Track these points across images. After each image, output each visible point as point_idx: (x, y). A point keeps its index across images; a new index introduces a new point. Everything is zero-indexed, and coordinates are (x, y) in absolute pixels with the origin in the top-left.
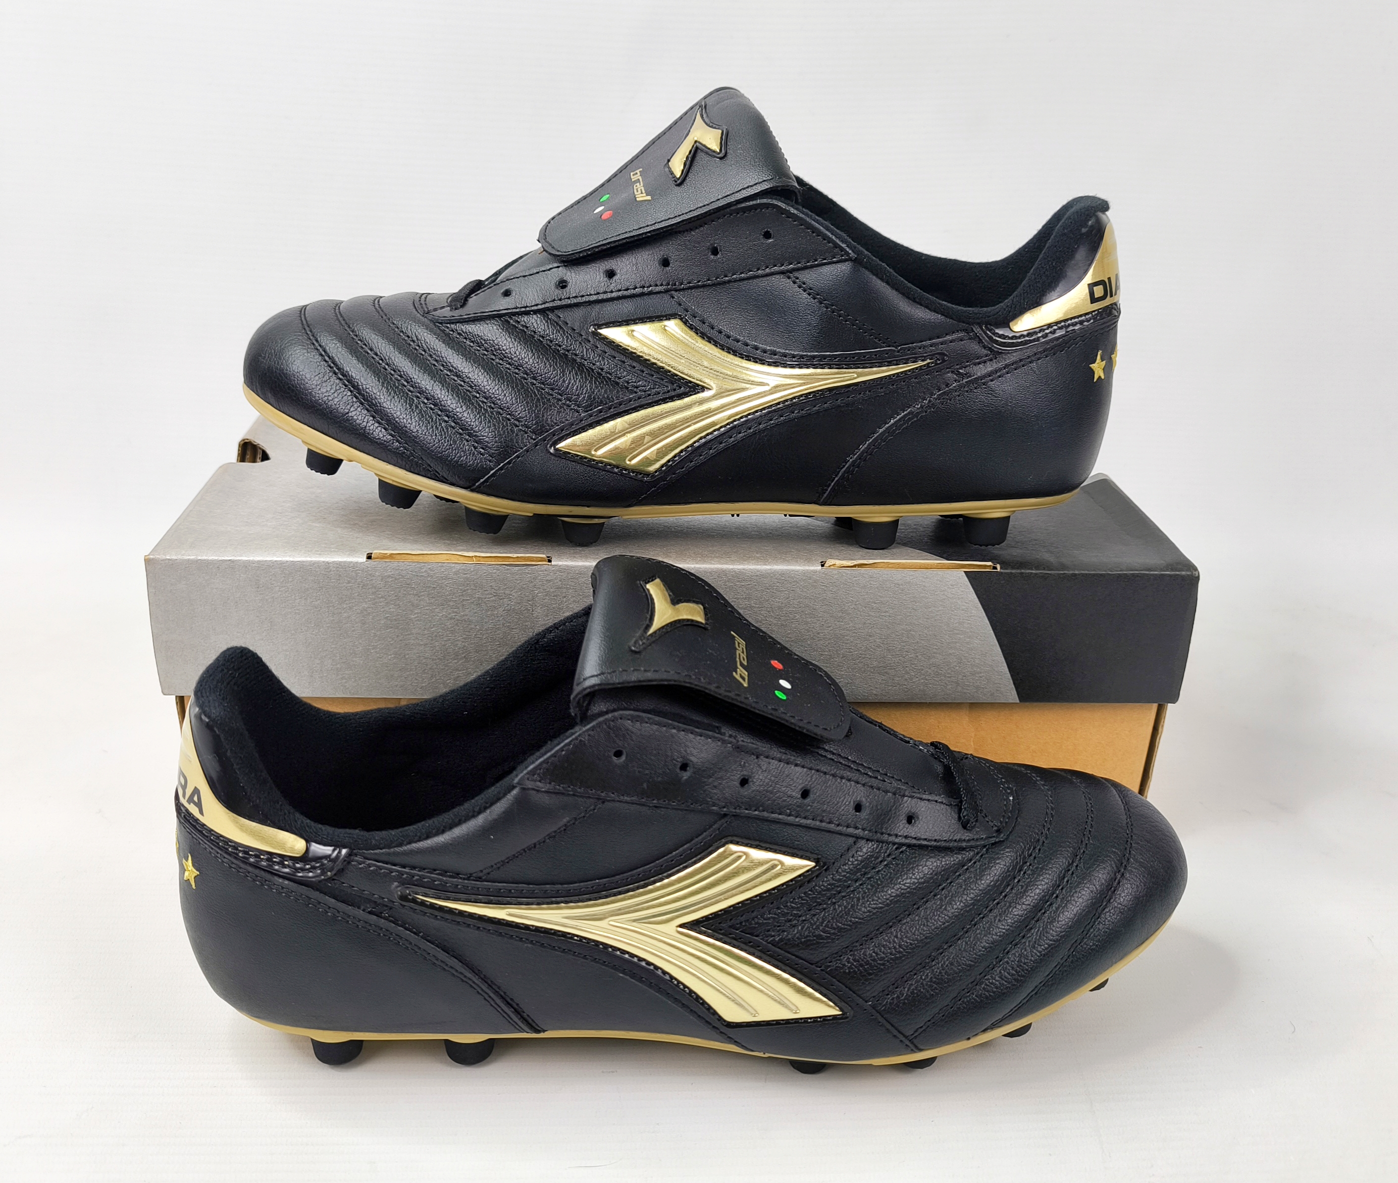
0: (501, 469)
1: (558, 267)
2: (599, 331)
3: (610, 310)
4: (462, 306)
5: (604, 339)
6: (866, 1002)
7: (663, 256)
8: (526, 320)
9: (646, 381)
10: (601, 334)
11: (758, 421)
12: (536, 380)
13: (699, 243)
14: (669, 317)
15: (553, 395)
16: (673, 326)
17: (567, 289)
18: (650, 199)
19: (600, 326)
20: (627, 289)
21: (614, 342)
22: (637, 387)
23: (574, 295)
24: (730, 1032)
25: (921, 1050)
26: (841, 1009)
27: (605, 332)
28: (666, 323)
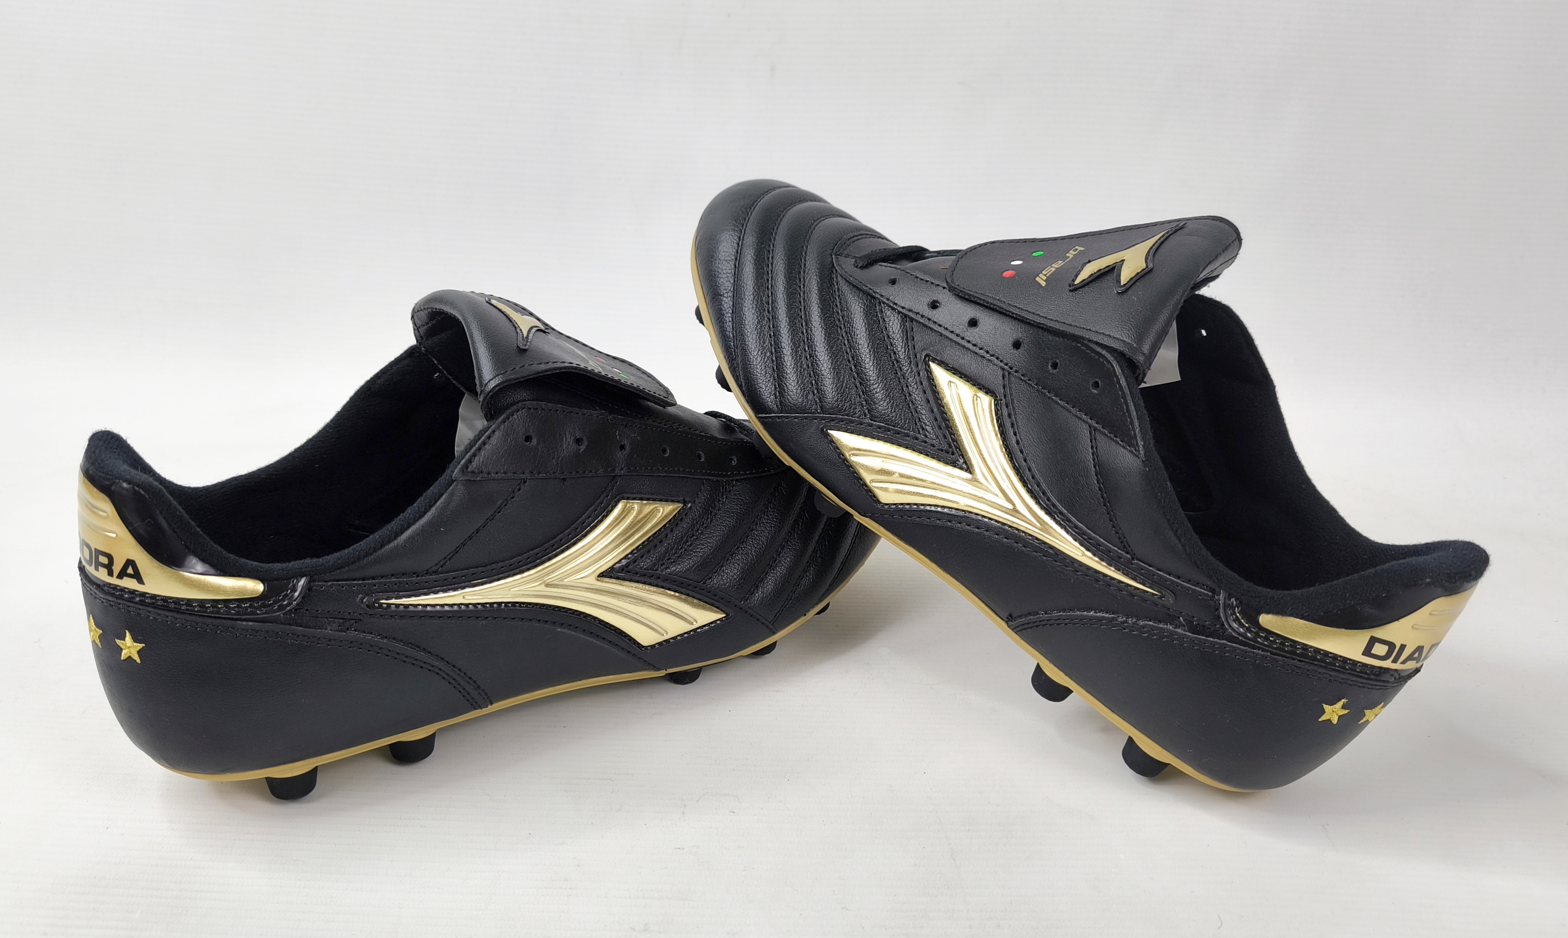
0: (779, 417)
1: (944, 288)
2: (930, 362)
3: (951, 354)
4: (862, 268)
5: (929, 372)
6: (741, 602)
7: (1020, 338)
8: (888, 314)
9: (933, 429)
10: (929, 366)
11: (988, 528)
12: (855, 368)
13: (1049, 349)
14: (988, 391)
15: (857, 389)
16: (986, 401)
17: (935, 312)
18: (1043, 286)
19: (934, 360)
20: (975, 345)
21: (933, 380)
22: (923, 429)
23: (935, 320)
24: (646, 656)
26: (725, 613)
27: (934, 367)
28: (981, 394)
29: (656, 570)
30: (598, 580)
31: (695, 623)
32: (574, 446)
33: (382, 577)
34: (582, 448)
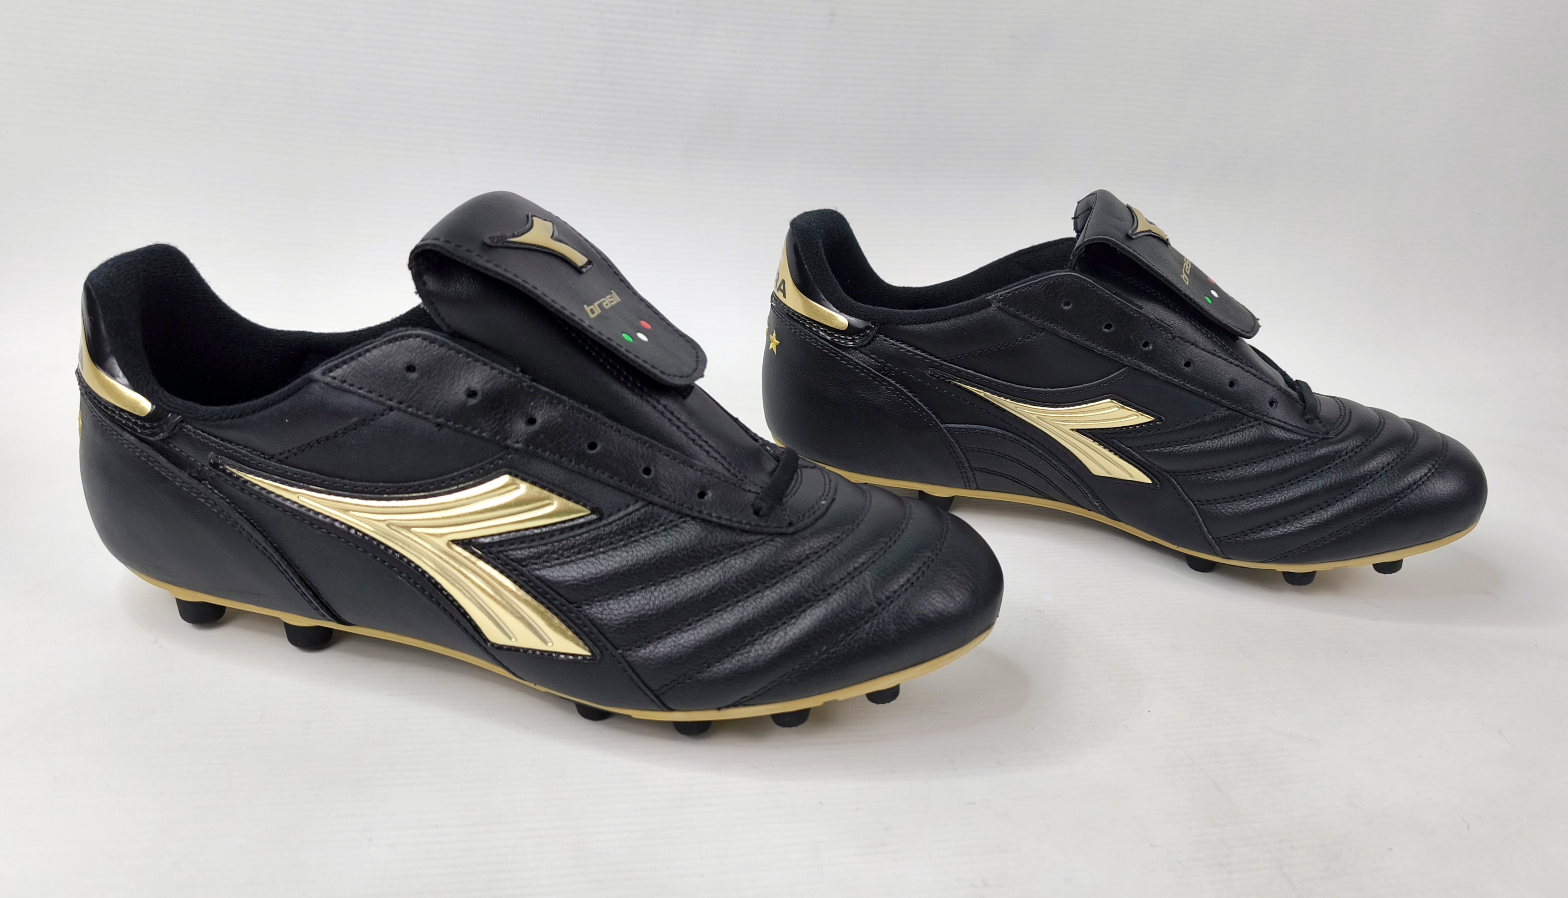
6: (616, 649)
24: (498, 655)
25: (671, 710)
26: (591, 651)
29: (523, 566)
30: (448, 545)
31: (550, 644)
32: (462, 397)
33: (237, 445)
34: (472, 401)
